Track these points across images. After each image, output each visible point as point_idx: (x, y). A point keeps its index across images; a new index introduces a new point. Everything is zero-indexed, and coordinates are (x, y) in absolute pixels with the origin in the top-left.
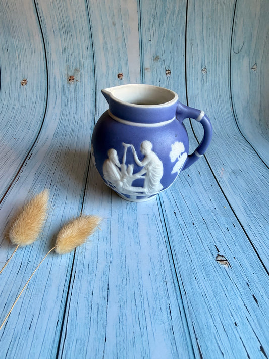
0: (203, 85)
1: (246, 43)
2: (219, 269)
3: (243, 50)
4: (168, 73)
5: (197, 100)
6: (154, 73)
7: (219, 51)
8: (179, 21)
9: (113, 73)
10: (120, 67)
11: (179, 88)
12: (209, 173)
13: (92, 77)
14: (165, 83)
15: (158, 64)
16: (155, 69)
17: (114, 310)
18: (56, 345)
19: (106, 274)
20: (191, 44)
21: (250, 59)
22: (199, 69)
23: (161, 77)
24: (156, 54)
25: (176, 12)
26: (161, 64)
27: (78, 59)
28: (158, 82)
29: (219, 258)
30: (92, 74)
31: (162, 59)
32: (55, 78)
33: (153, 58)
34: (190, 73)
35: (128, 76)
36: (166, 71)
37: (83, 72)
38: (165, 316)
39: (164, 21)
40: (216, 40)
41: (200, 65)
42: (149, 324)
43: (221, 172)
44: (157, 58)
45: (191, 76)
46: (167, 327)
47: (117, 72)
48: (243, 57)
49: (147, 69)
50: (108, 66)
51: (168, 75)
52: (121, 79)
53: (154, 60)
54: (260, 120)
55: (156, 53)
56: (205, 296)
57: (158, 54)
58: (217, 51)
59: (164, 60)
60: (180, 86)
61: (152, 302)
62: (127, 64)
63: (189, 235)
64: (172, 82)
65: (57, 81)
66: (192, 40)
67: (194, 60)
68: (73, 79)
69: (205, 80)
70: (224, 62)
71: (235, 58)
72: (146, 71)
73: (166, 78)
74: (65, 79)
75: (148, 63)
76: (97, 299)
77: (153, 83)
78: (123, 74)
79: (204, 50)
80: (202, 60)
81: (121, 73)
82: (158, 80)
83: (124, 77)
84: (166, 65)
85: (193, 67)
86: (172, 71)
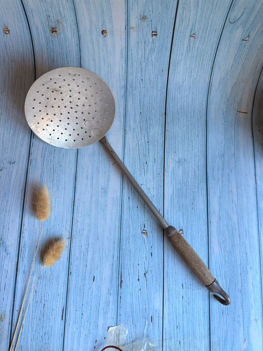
0: (188, 51)
1: (245, 15)
2: (141, 238)
3: (240, 22)
4: (155, 35)
5: (179, 67)
6: (139, 33)
7: (213, 18)
9: (96, 28)
10: (103, 23)
11: (164, 51)
12: (161, 161)
13: (75, 31)
14: (150, 45)
15: (145, 24)
16: (141, 29)
17: (90, 255)
18: (68, 267)
19: (88, 237)
20: (183, 8)
21: (244, 31)
22: (188, 34)
23: (147, 39)
24: (144, 14)
26: (147, 25)
27: (58, 10)
28: (143, 43)
29: (144, 231)
30: (75, 27)
32: (37, 28)
33: (139, 18)
35: (113, 34)
36: (153, 32)
37: (65, 25)
38: (111, 259)
40: (213, 7)
41: (189, 30)
42: (104, 262)
43: (171, 160)
44: (144, 18)
45: (177, 40)
46: (111, 263)
47: (101, 27)
48: (238, 28)
49: (133, 28)
50: (91, 21)
51: (154, 37)
52: (105, 36)
53: (141, 20)
54: (231, 94)
55: (144, 12)
56: (130, 251)
57: (145, 14)
58: (211, 18)
59: (151, 21)
60: (164, 49)
61: (106, 252)
62: (111, 21)
63: (133, 215)
64: (157, 45)
65: (40, 33)
66: (185, 4)
67: (183, 25)
68: (56, 31)
69: (192, 45)
70: (216, 31)
71: (229, 27)
72: (131, 30)
73: (151, 40)
74: (48, 30)
75: (133, 23)
76: (83, 249)
77: (138, 44)
78: (107, 31)
79: (197, 16)
80: (193, 25)
81: (105, 30)
82: (143, 41)
83: (108, 34)
84: (153, 26)
85: (182, 31)
86: (158, 34)
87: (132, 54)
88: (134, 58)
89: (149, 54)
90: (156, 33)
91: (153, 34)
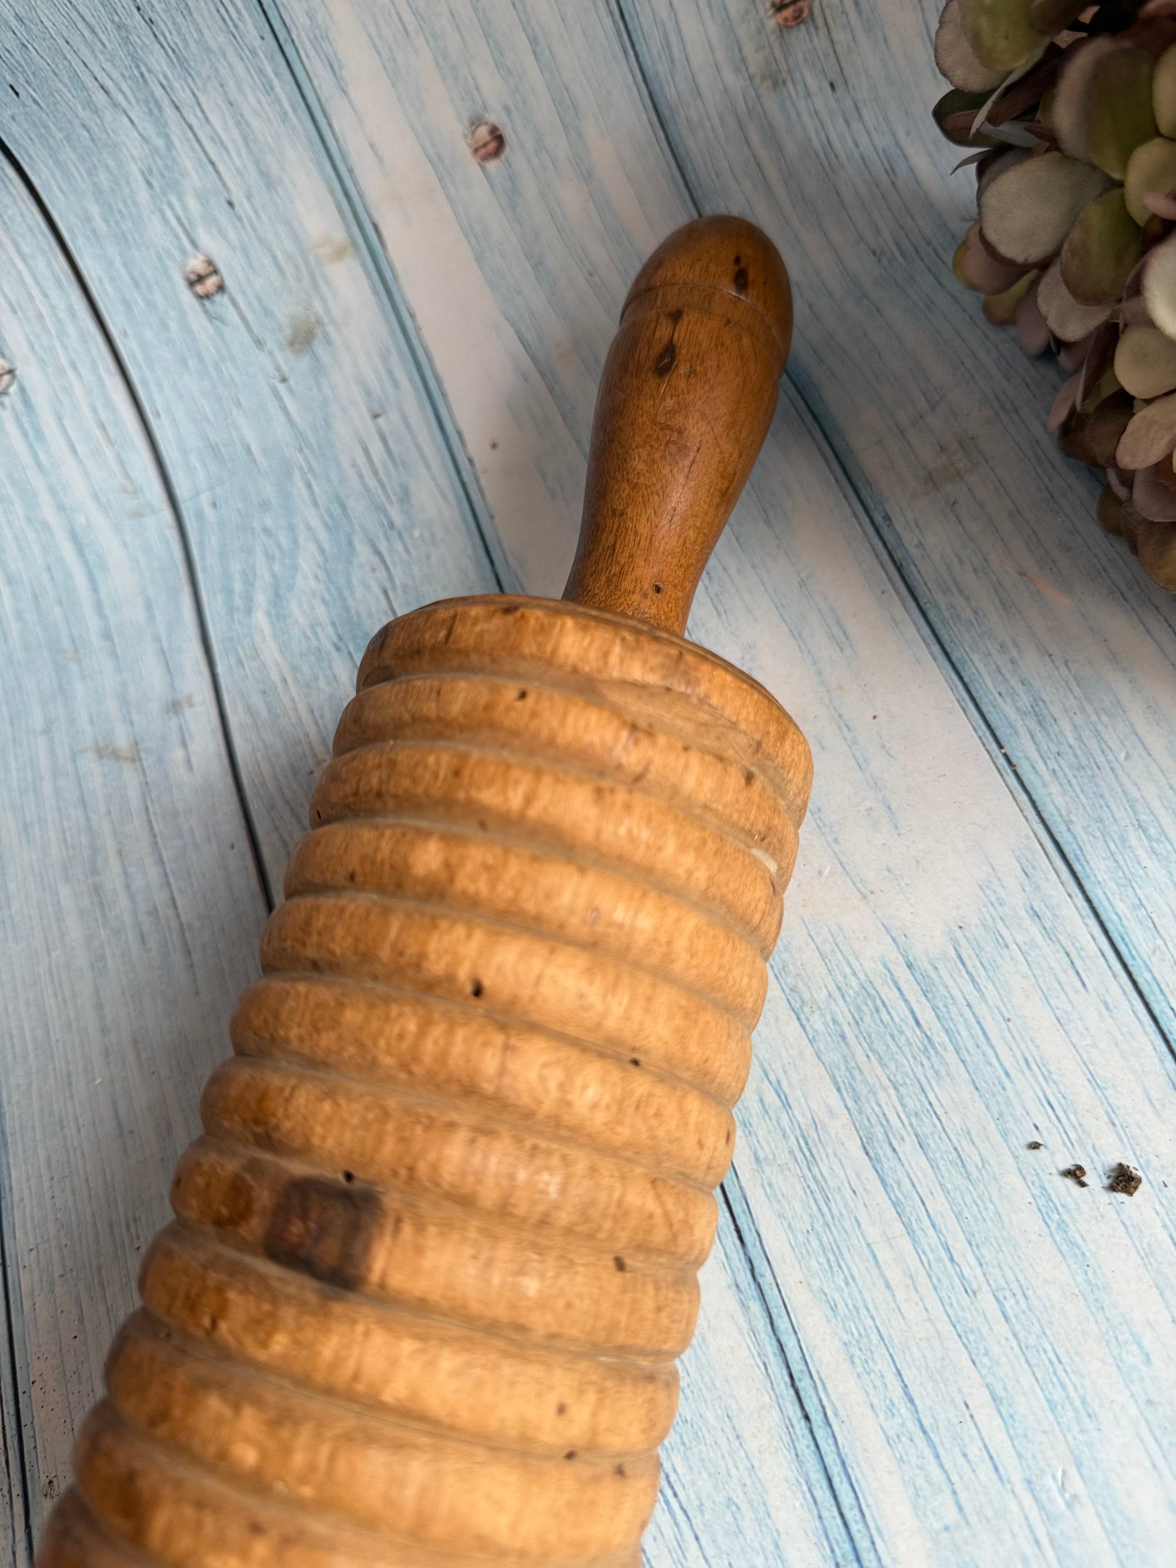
4: (200, 279)
6: (289, 246)
8: (236, 567)
9: (541, 146)
10: (512, 198)
14: (193, 204)
15: (285, 310)
16: (288, 269)
20: (136, 492)
22: (31, 374)
23: (233, 236)
24: (316, 358)
25: (261, 599)
26: (267, 312)
28: (238, 197)
31: (270, 345)
33: (331, 329)
34: (71, 329)
35: (437, 161)
36: (221, 288)
37: (730, 78)
39: (323, 535)
41: (40, 398)
44: (305, 338)
45: (63, 315)
47: (520, 164)
49: (341, 254)
51: (197, 264)
52: (476, 122)
53: (319, 322)
55: (318, 370)
57: (304, 363)
59: (259, 343)
64: (156, 227)
66: (138, 515)
67: (86, 410)
68: (779, 9)
72: (339, 235)
73: (204, 237)
77: (265, 175)
78: (472, 165)
79: (51, 489)
80: (40, 435)
81: (493, 165)
82: (243, 206)
83: (464, 150)
84: (237, 320)
85: (71, 374)
86: (186, 296)
87: (269, 89)
88: (240, 68)
89: (170, 146)
90: (199, 289)
91: (212, 282)
